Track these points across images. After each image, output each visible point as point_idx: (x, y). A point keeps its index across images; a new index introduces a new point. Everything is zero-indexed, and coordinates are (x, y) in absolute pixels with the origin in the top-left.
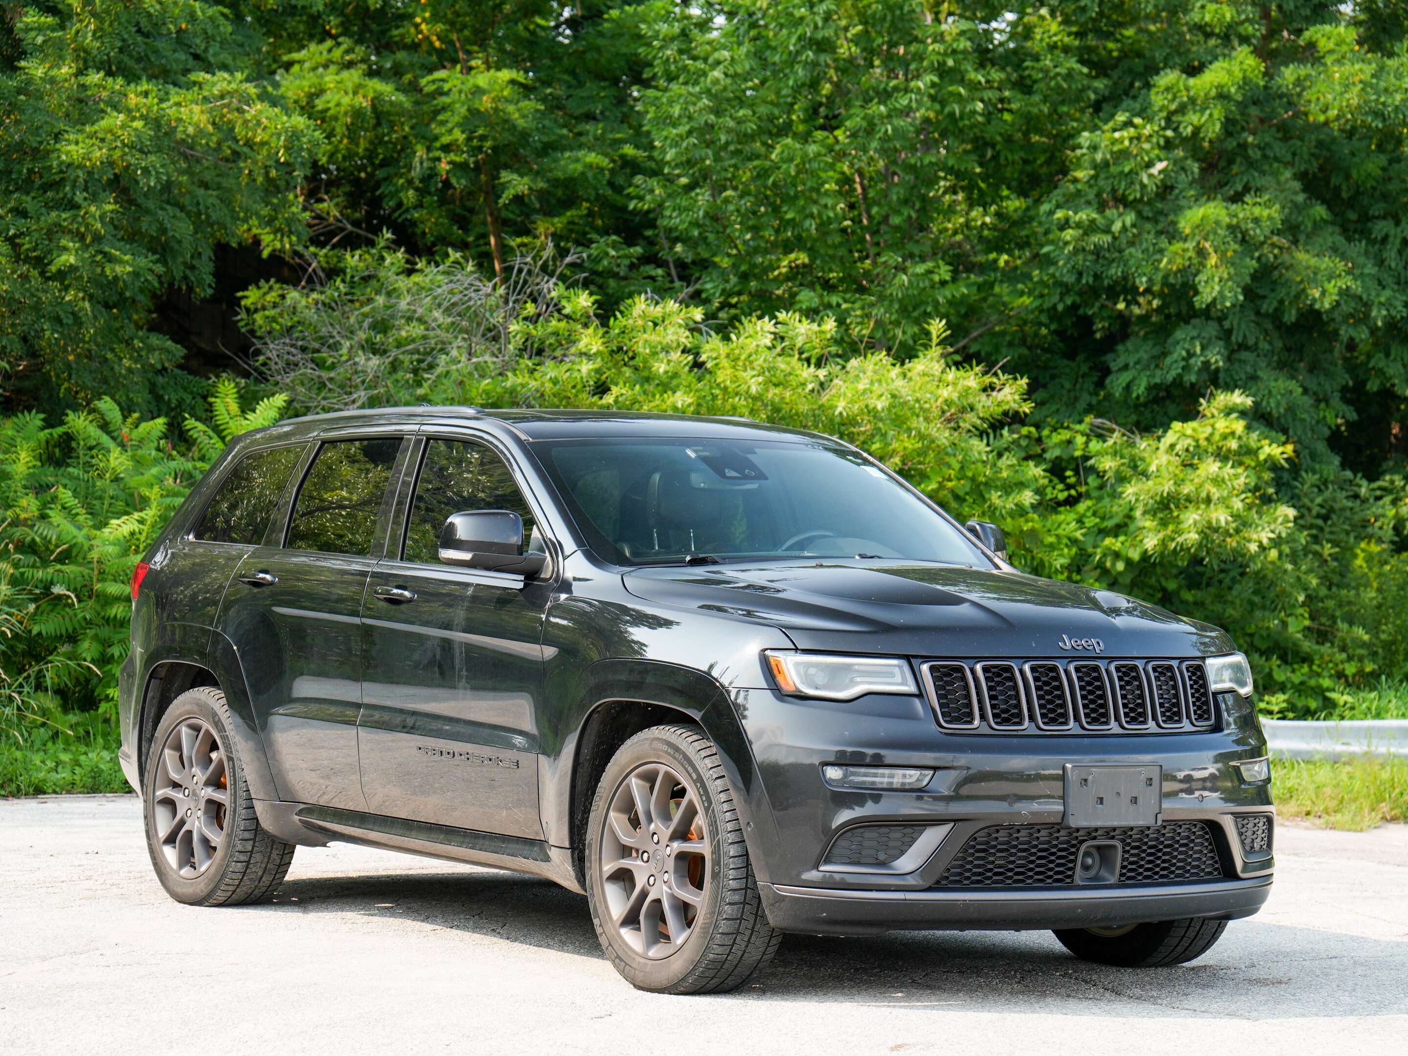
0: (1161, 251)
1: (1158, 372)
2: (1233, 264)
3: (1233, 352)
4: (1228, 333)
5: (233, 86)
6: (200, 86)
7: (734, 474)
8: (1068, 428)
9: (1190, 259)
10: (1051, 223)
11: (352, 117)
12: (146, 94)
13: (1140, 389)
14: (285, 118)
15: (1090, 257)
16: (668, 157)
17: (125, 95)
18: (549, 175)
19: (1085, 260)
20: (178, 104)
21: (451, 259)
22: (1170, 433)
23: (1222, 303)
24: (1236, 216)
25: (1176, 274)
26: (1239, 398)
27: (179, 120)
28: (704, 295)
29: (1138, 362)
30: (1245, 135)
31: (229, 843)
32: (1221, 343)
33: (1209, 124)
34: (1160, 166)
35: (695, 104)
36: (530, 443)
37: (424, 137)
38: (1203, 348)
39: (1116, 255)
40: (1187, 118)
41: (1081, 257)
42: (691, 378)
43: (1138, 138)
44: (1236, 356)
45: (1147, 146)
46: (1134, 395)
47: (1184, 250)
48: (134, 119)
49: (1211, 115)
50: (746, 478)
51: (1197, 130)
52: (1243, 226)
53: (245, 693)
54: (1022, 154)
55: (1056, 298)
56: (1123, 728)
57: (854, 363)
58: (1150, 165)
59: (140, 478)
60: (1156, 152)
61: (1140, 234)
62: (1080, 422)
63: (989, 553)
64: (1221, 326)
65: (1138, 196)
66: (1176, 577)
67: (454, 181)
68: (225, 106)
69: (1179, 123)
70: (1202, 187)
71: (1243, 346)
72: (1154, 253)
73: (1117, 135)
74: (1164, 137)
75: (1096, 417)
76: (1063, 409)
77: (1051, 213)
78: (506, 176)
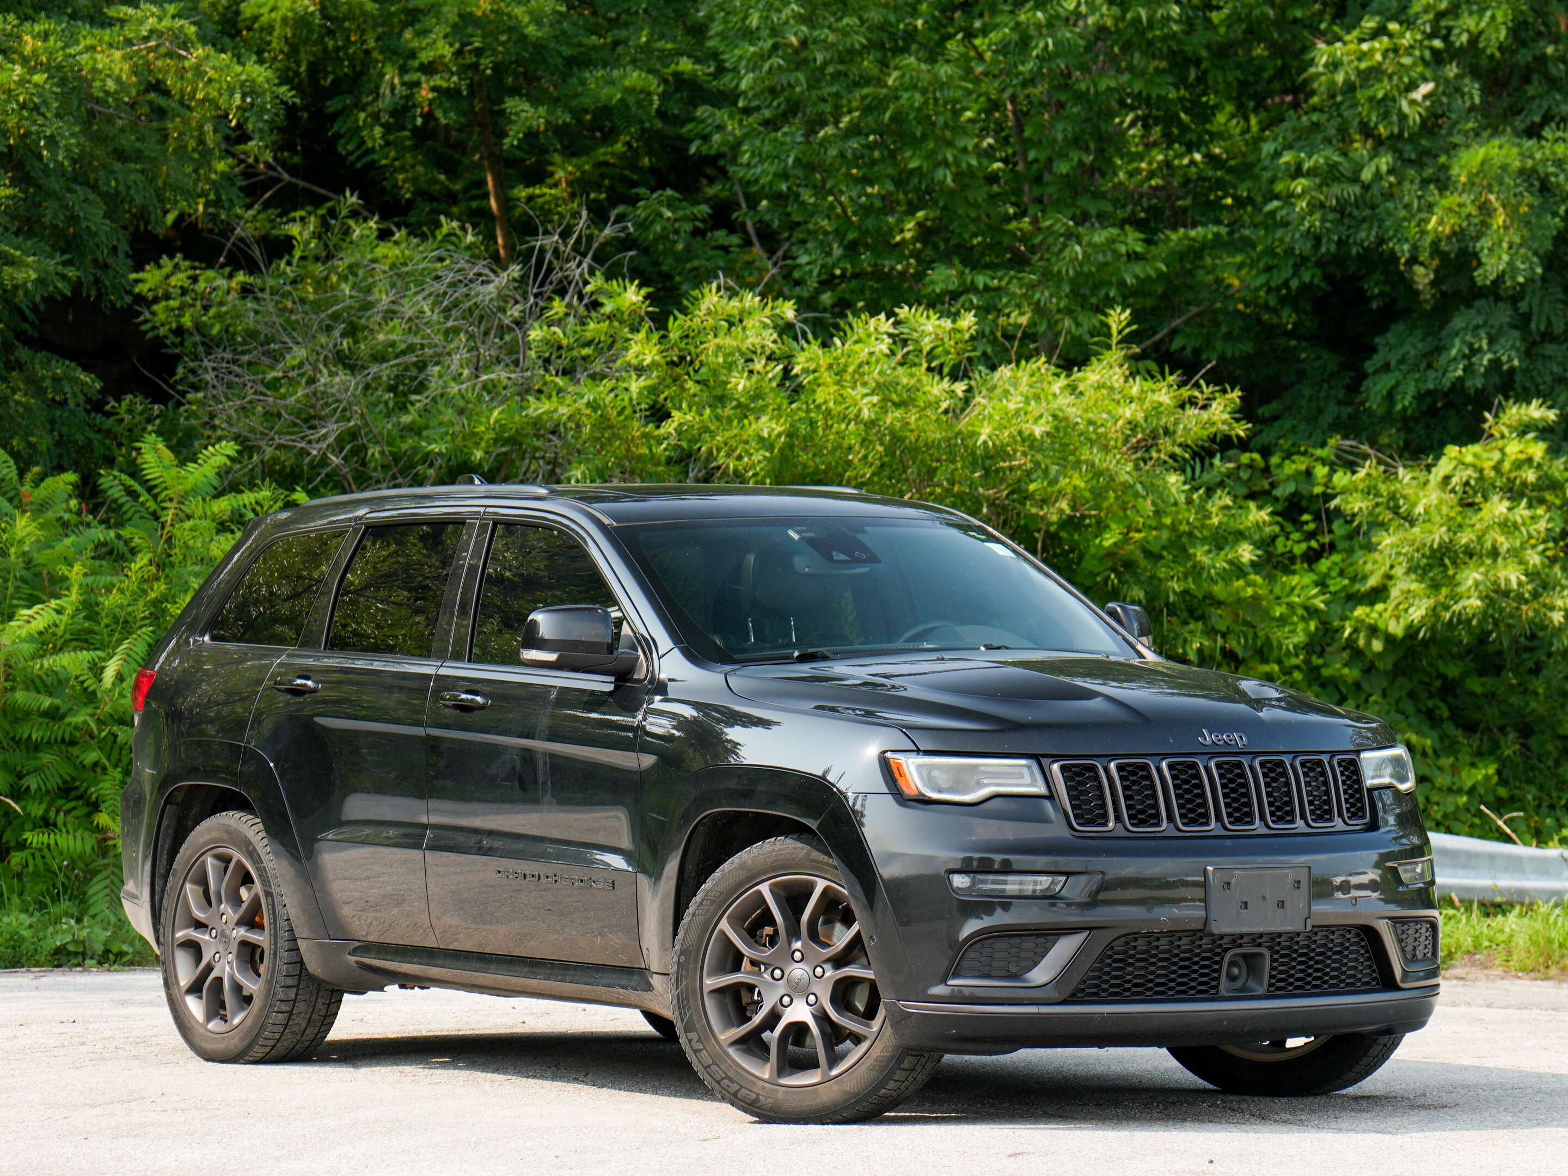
0: (1430, 207)
1: (1431, 374)
2: (1528, 223)
3: (1534, 343)
4: (1526, 318)
5: (166, 23)
6: (122, 22)
7: (842, 557)
8: (1305, 453)
9: (1469, 216)
10: (1277, 169)
11: (295, 28)
12: (45, 36)
13: (1405, 401)
14: (239, 69)
15: (1331, 216)
16: (743, 86)
17: (19, 38)
18: (574, 103)
19: (1323, 220)
20: (92, 48)
21: (445, 230)
22: (1443, 461)
23: (1513, 278)
24: (1531, 157)
25: (1449, 238)
26: (1536, 411)
27: (94, 70)
28: (796, 274)
29: (1401, 362)
30: (1541, 44)
31: (269, 990)
32: (1516, 334)
33: (1490, 31)
34: (1426, 88)
35: (779, 11)
36: (614, 528)
37: (395, 53)
38: (1491, 342)
39: (1367, 212)
40: (1461, 22)
41: (1317, 215)
42: (781, 398)
43: (1395, 50)
44: (1535, 351)
45: (1406, 61)
46: (1399, 407)
47: (1460, 205)
48: (32, 71)
49: (1493, 18)
50: (857, 561)
51: (1474, 40)
52: (1541, 170)
53: (284, 816)
54: (1238, 74)
55: (1287, 272)
56: (1269, 827)
57: (1005, 372)
58: (1412, 86)
59: (49, 551)
60: (1420, 69)
61: (1400, 183)
62: (1323, 445)
63: (1131, 639)
64: (1516, 309)
65: (1396, 130)
66: (1461, 657)
67: (439, 114)
68: (150, 50)
69: (1450, 29)
70: (1485, 116)
71: (1548, 336)
72: (1420, 210)
73: (1365, 46)
74: (1431, 49)
75: (1345, 437)
76: (1303, 426)
77: (1277, 154)
78: (512, 104)
